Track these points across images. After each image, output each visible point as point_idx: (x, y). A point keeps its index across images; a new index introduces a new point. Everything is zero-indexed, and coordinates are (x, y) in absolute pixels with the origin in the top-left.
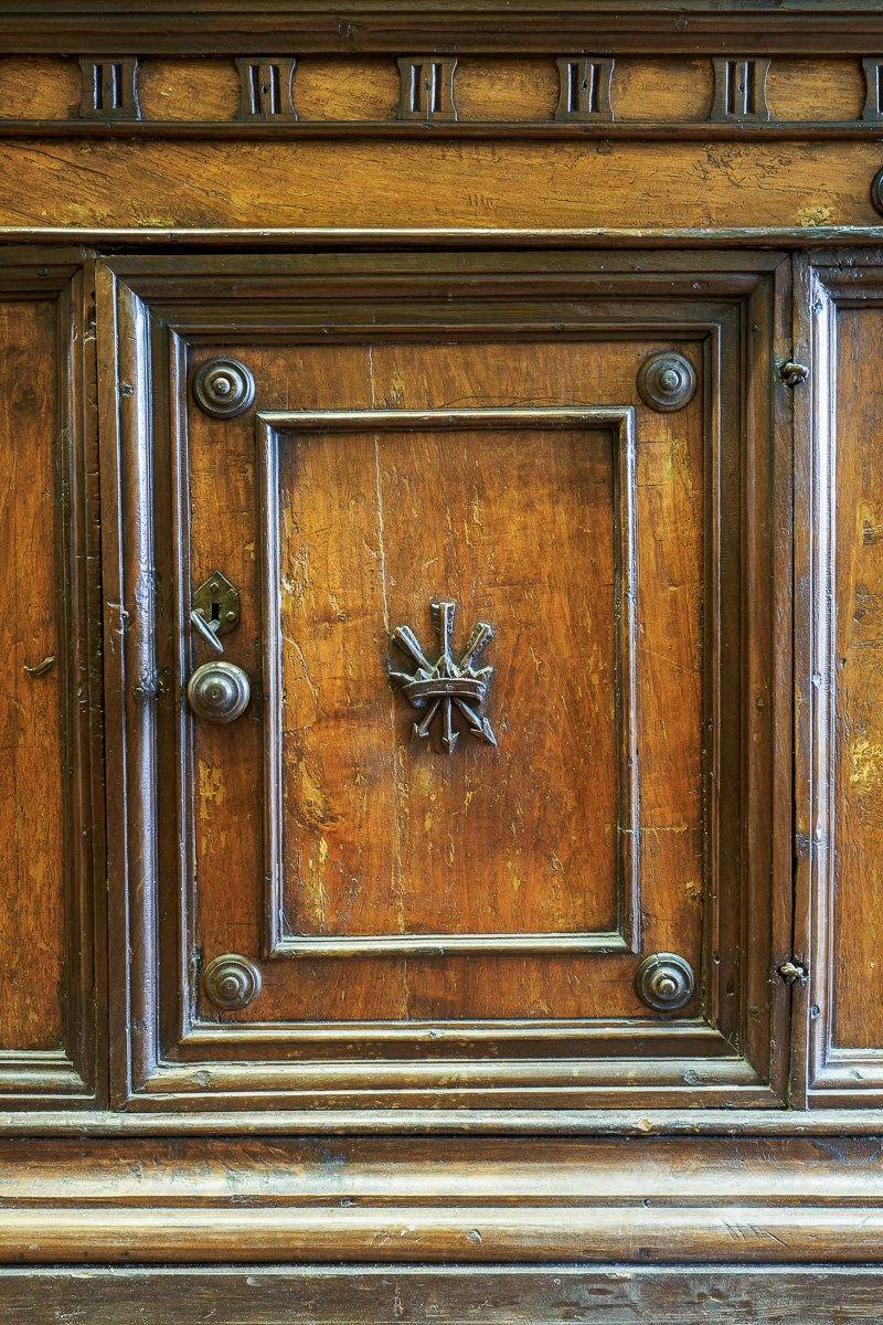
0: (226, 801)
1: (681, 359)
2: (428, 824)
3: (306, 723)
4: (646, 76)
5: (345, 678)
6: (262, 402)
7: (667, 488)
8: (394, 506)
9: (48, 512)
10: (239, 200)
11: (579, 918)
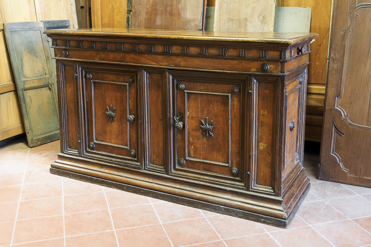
0: (181, 139)
1: (237, 87)
2: (205, 146)
3: (190, 131)
4: (231, 50)
5: (195, 125)
6: (185, 89)
7: (236, 105)
8: (201, 104)
9: (161, 100)
10: (182, 64)
11: (224, 161)
